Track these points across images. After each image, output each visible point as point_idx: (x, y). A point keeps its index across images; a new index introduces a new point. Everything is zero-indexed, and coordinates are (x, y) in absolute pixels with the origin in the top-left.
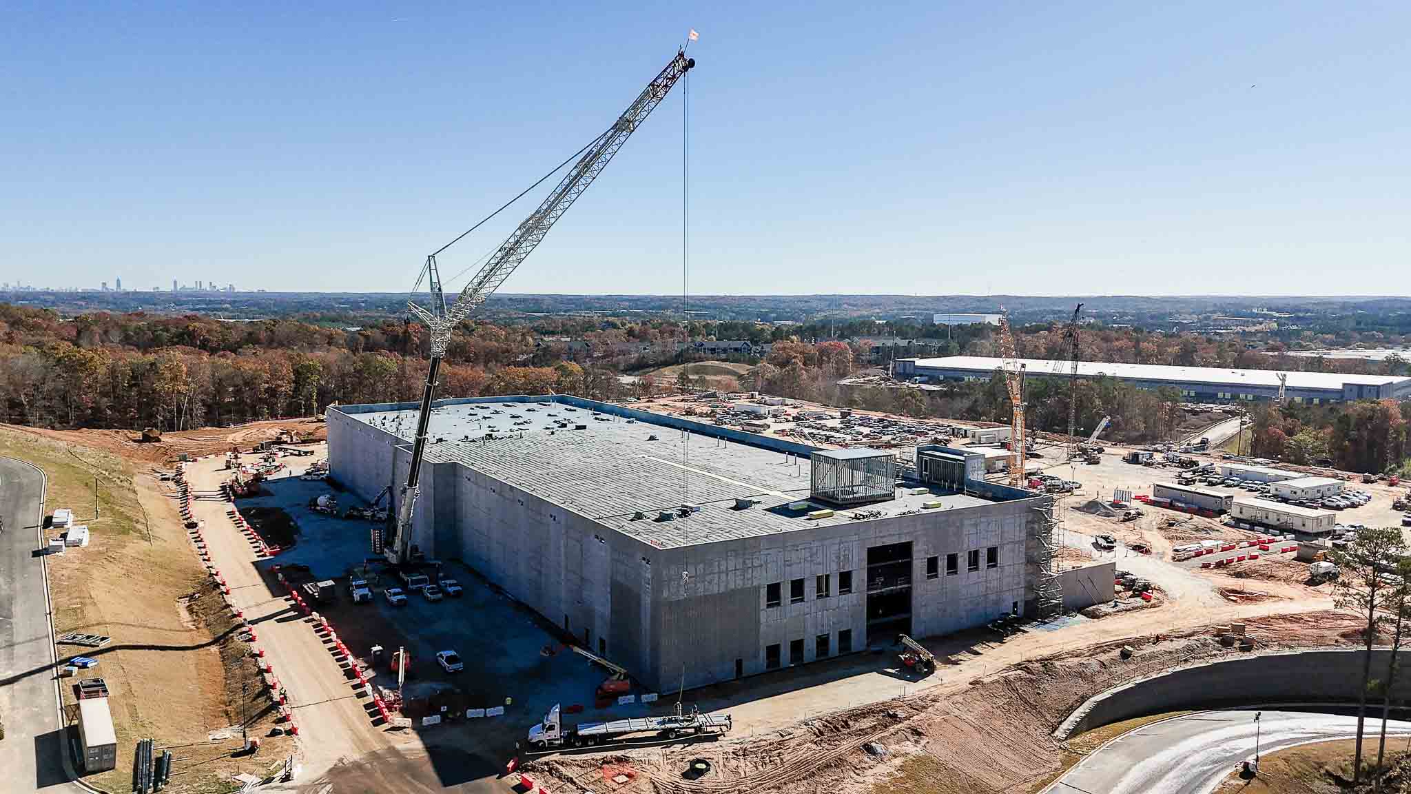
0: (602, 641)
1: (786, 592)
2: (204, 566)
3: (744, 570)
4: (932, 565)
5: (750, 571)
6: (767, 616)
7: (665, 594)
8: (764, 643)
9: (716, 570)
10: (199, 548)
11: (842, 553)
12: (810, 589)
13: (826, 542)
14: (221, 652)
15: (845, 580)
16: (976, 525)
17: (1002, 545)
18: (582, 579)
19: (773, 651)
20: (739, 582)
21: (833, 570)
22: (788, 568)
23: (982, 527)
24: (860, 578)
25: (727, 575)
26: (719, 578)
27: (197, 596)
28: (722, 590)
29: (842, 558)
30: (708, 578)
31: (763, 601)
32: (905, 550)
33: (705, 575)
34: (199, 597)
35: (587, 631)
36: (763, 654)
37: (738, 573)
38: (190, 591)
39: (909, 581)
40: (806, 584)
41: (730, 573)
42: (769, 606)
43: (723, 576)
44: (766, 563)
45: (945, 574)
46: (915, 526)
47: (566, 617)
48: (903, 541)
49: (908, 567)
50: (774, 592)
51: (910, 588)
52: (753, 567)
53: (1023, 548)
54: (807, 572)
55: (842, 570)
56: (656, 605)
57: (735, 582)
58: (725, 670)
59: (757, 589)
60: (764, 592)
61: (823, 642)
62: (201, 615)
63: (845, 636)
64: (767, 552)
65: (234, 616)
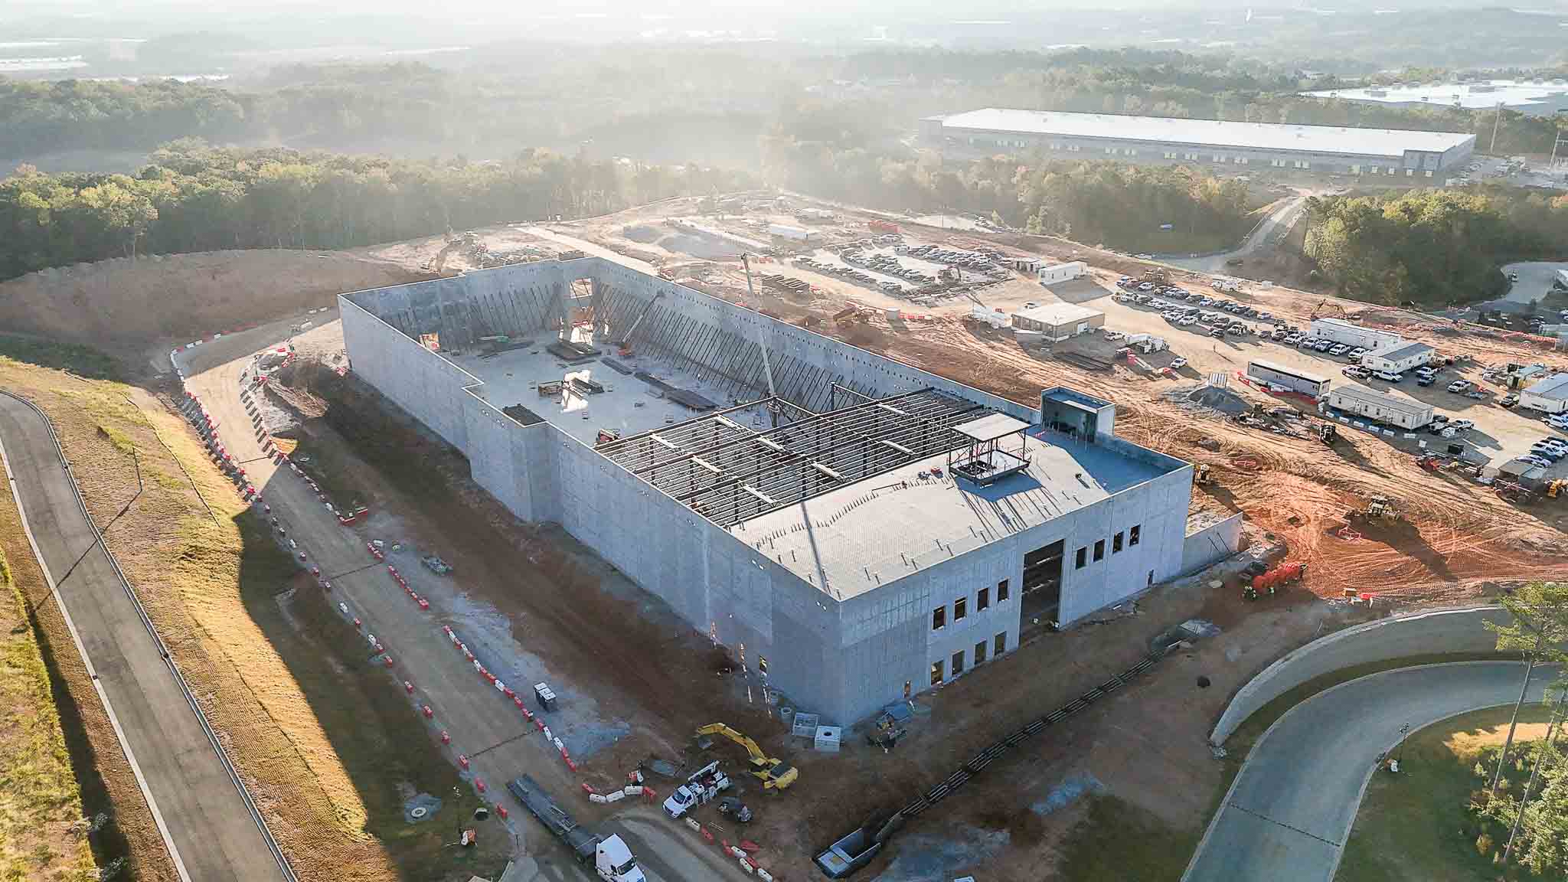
1: (950, 612)
3: (914, 602)
4: (1081, 554)
5: (919, 601)
6: (934, 635)
7: (844, 641)
8: (930, 663)
9: (889, 608)
11: (1002, 565)
12: (971, 605)
15: (1003, 590)
16: (1123, 510)
17: (1145, 522)
19: (938, 668)
20: (910, 613)
21: (992, 583)
22: (953, 591)
23: (1128, 509)
24: (1016, 583)
25: (899, 610)
26: (892, 614)
28: (895, 624)
29: (1001, 569)
30: (882, 617)
31: (930, 626)
32: (1058, 547)
33: (879, 615)
36: (929, 672)
37: (910, 606)
39: (1059, 575)
40: (969, 600)
41: (901, 608)
42: (935, 628)
43: (895, 612)
44: (934, 591)
45: (1092, 561)
46: (1069, 524)
48: (1056, 541)
49: (1059, 562)
50: (939, 614)
51: (1060, 581)
52: (922, 597)
54: (969, 590)
55: (1001, 581)
57: (905, 615)
59: (926, 615)
60: (931, 617)
61: (981, 648)
63: (1001, 639)
64: (934, 581)
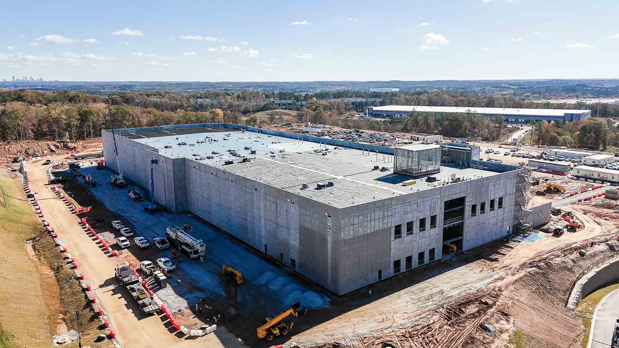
0: (293, 261)
1: (404, 230)
2: (40, 220)
3: (383, 218)
5: (386, 218)
6: (395, 244)
7: (342, 236)
8: (393, 260)
9: (369, 219)
10: (36, 209)
11: (432, 205)
12: (416, 227)
13: (425, 199)
14: (56, 276)
15: (433, 219)
16: (494, 186)
17: (505, 196)
18: (277, 224)
19: (397, 264)
20: (381, 225)
21: (427, 215)
22: (406, 216)
23: (497, 186)
24: (440, 219)
25: (375, 221)
26: (370, 223)
27: (37, 239)
28: (372, 231)
29: (432, 208)
30: (365, 224)
31: (393, 236)
32: (461, 201)
33: (363, 222)
34: (39, 239)
35: (282, 254)
36: (392, 265)
37: (381, 220)
38: (33, 236)
39: (462, 219)
40: (415, 224)
41: (376, 220)
42: (395, 238)
43: (373, 223)
44: (395, 213)
45: (480, 213)
46: (467, 188)
47: (266, 246)
48: (461, 197)
49: (462, 212)
50: (398, 230)
51: (462, 223)
52: (388, 216)
53: (514, 197)
54: (415, 217)
55: (432, 215)
56: (335, 242)
57: (379, 226)
58: (373, 277)
59: (390, 228)
60: (393, 230)
61: (421, 255)
62: (41, 252)
63: (432, 252)
64: (396, 207)
65: (62, 252)
